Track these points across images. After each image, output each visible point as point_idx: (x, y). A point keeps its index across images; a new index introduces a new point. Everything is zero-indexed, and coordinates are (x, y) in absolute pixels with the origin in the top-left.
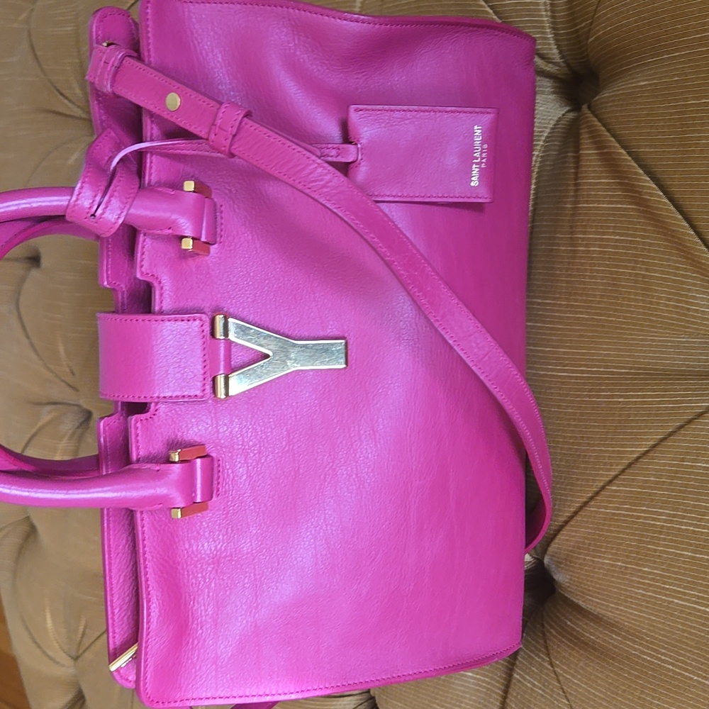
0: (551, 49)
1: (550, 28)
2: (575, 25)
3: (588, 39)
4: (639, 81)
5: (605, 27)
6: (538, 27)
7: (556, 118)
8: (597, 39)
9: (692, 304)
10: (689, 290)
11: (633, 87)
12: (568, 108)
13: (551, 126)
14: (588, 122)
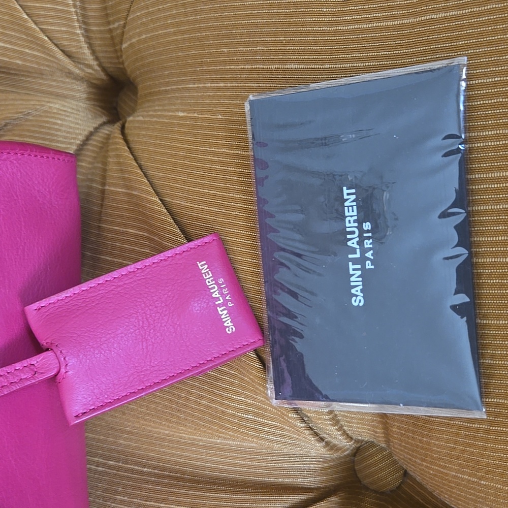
0: (81, 47)
1: (78, 21)
2: (109, 23)
3: (121, 43)
4: (178, 110)
5: (140, 34)
6: (66, 18)
7: (86, 133)
8: (131, 45)
9: (228, 407)
10: (225, 389)
11: (171, 117)
12: (104, 119)
13: (78, 142)
14: (117, 149)
